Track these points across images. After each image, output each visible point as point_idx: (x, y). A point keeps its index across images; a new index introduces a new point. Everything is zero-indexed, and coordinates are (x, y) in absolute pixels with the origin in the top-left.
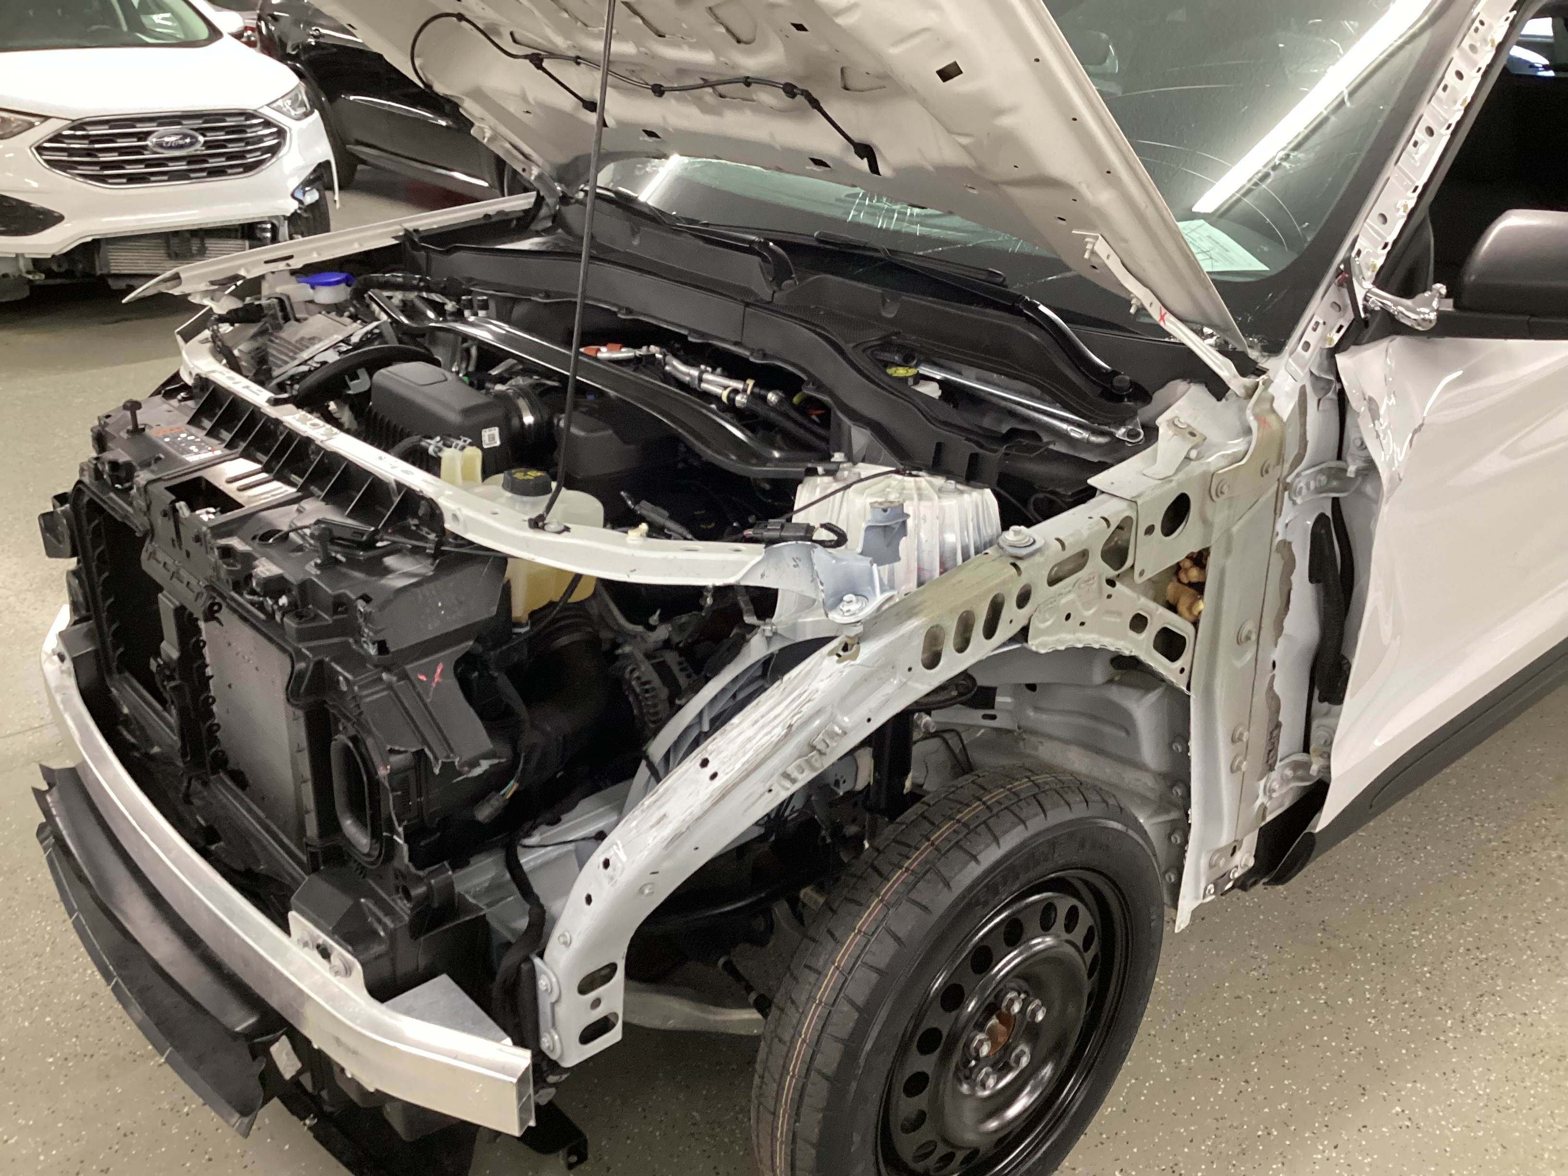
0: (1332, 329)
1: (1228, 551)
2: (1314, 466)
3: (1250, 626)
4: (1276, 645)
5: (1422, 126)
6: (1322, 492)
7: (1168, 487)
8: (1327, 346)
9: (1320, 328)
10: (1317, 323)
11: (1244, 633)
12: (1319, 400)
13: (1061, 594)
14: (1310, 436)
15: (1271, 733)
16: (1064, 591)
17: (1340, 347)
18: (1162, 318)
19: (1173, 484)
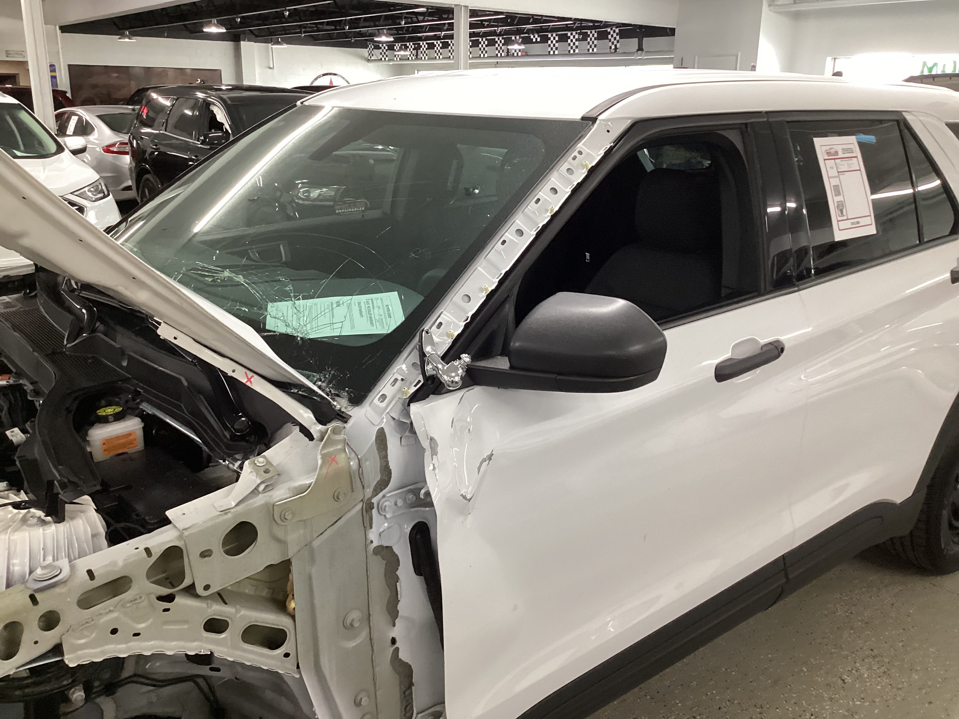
0: (411, 383)
1: (312, 560)
2: (399, 489)
3: (355, 615)
4: (394, 625)
5: (514, 228)
6: (414, 507)
7: (226, 517)
8: (405, 397)
9: (399, 383)
10: (396, 380)
11: (348, 621)
12: (401, 438)
13: (101, 614)
14: (393, 465)
15: (404, 693)
16: (101, 612)
17: (415, 398)
18: (249, 380)
19: (229, 515)
